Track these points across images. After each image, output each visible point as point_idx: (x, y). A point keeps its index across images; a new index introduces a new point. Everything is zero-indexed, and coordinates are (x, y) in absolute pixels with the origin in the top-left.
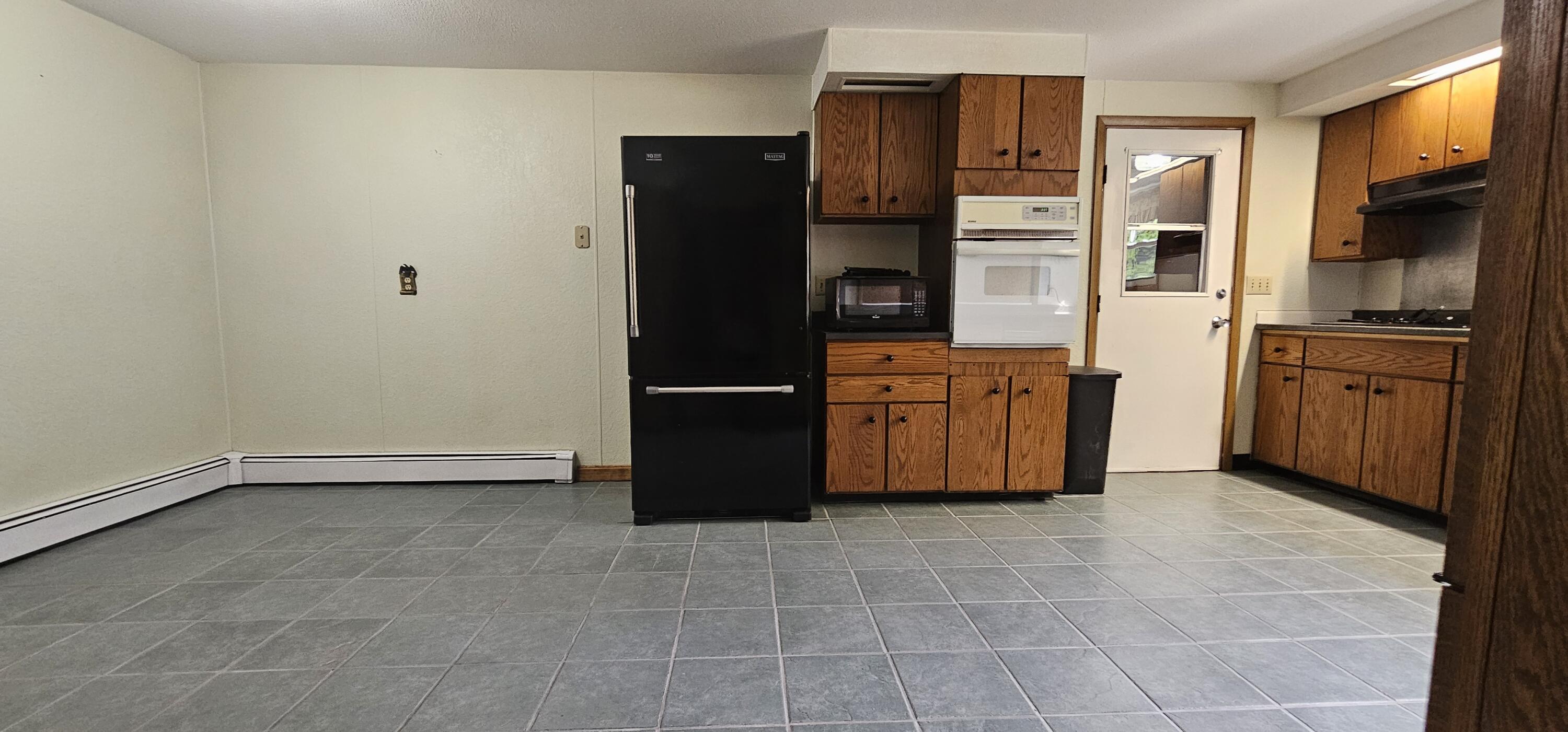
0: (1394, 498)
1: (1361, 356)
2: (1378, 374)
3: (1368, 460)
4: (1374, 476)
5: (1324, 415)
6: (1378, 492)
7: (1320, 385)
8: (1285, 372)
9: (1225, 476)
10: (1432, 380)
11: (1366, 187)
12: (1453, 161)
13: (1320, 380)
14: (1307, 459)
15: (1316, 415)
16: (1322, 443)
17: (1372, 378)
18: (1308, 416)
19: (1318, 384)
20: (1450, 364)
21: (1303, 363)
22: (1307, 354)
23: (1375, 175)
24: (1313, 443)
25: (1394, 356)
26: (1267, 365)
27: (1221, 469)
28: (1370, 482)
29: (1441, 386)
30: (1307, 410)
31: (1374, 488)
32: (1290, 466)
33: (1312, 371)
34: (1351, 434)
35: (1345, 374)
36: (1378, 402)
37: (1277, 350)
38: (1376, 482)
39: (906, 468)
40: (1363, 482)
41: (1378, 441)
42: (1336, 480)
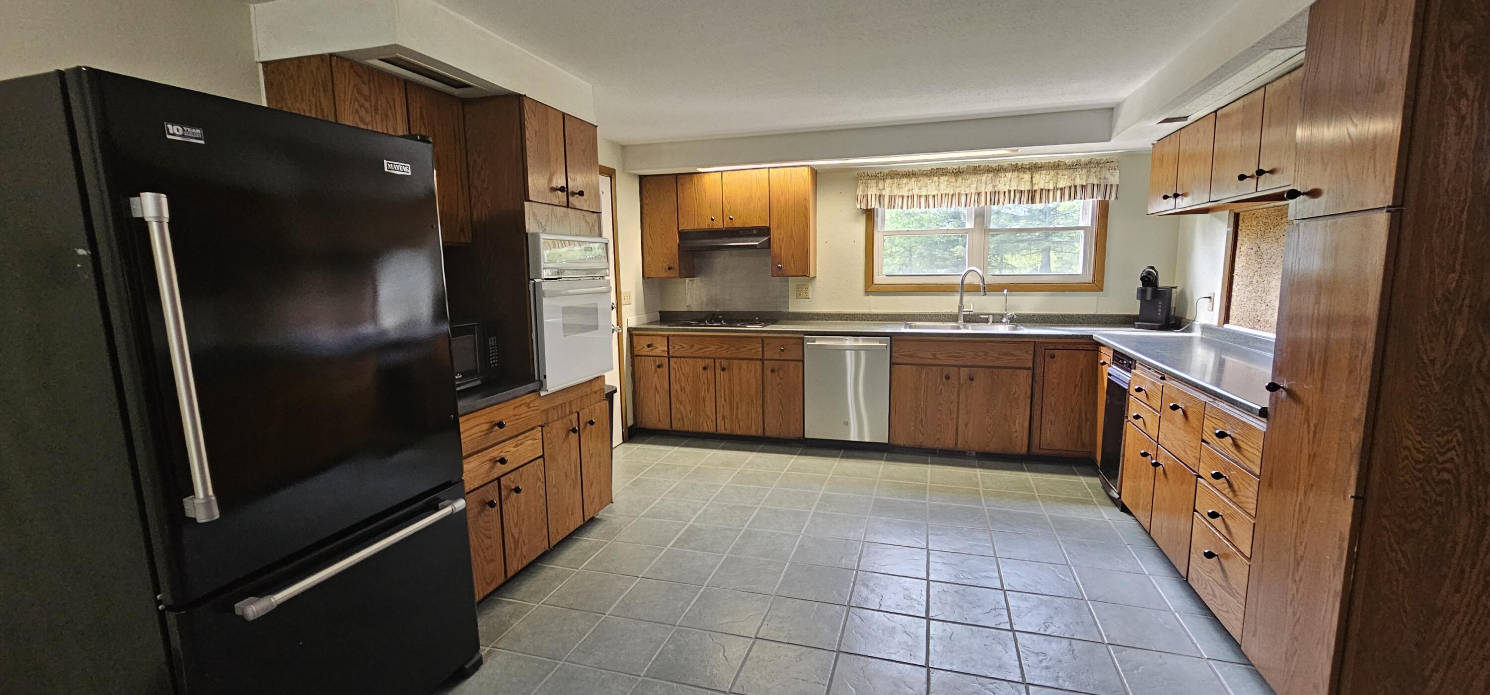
0: (739, 433)
1: (708, 347)
2: (719, 358)
3: (720, 413)
4: (725, 423)
5: (688, 388)
6: (728, 432)
7: (683, 368)
8: (655, 361)
9: (626, 445)
10: (752, 359)
11: (677, 232)
12: (728, 224)
13: (682, 365)
14: (679, 420)
15: (683, 389)
16: (689, 408)
17: (716, 361)
18: (677, 391)
19: (681, 367)
20: (761, 349)
21: (668, 354)
22: (670, 347)
23: (682, 224)
24: (682, 408)
25: (729, 346)
26: (640, 357)
27: (624, 442)
28: (723, 427)
29: (758, 362)
30: (675, 387)
31: (725, 430)
32: (667, 427)
33: (675, 359)
34: (707, 399)
35: (699, 360)
36: (722, 376)
37: (649, 346)
38: (726, 426)
39: (519, 544)
40: (718, 428)
41: (725, 400)
42: (701, 429)
